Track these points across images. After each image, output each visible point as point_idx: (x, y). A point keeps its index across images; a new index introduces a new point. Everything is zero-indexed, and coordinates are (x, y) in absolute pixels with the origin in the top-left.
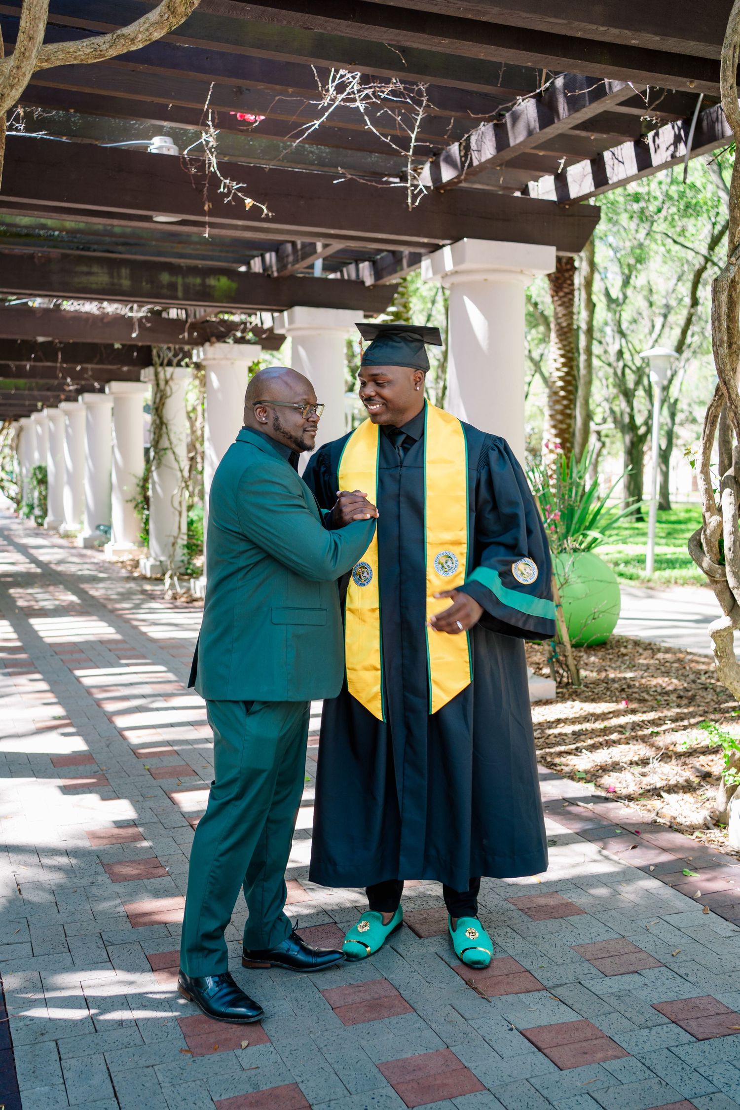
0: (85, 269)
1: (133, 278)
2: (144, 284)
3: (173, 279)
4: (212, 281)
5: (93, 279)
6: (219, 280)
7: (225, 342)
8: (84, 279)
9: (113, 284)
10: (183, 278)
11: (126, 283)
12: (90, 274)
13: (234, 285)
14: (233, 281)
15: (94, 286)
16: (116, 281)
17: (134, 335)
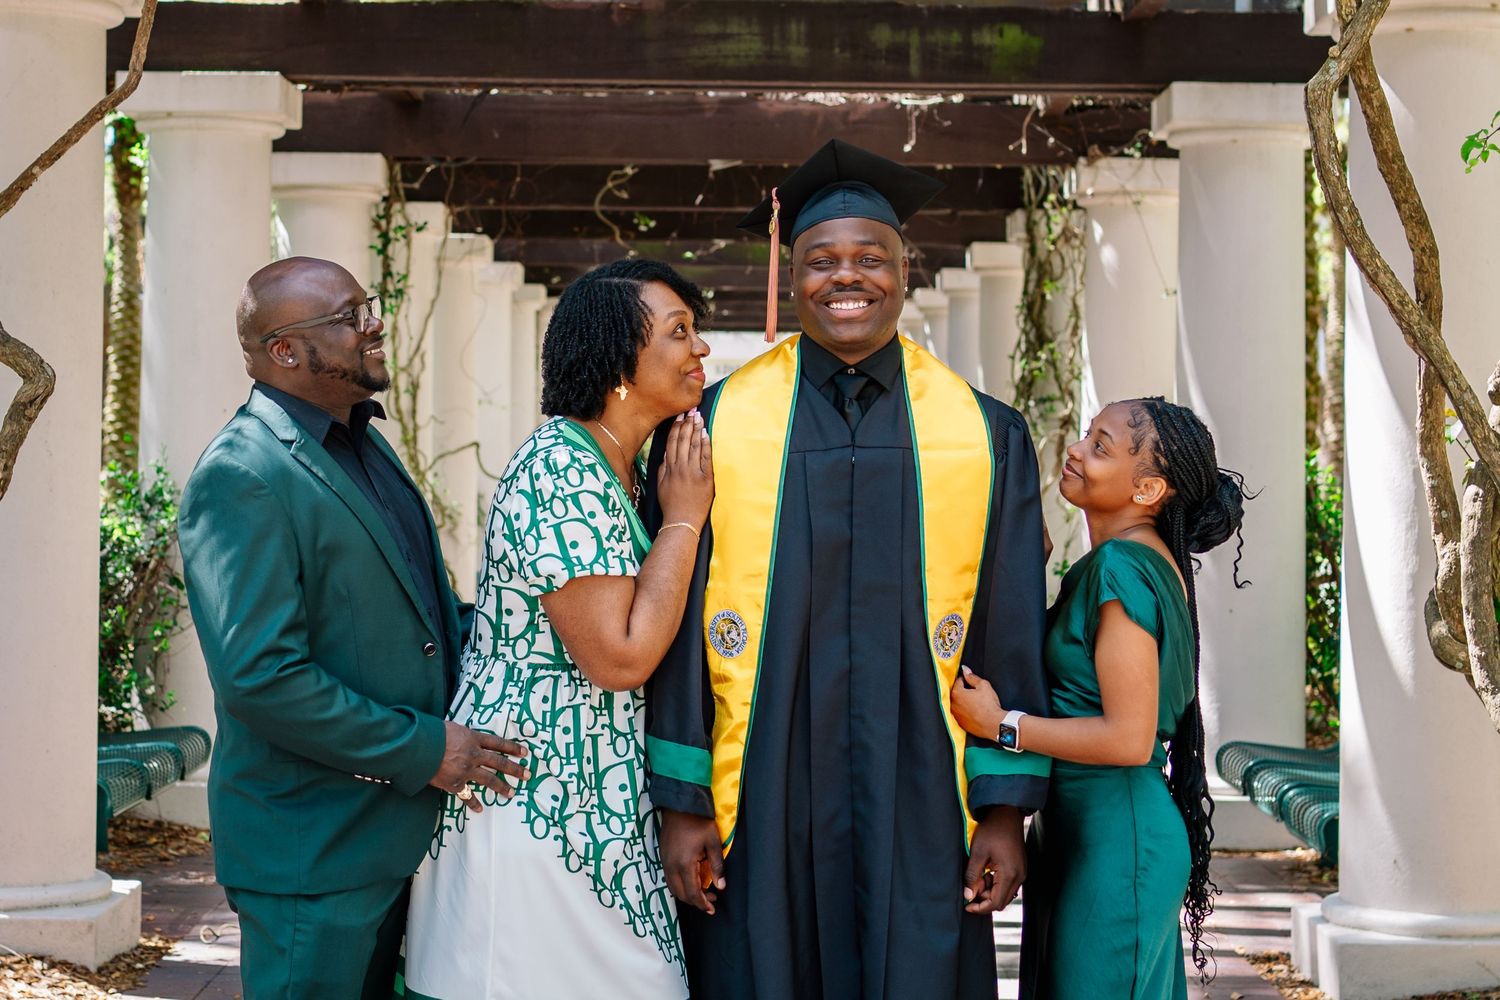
0: (713, 28)
1: (813, 40)
2: (837, 51)
3: (901, 37)
4: (986, 37)
5: (729, 47)
6: (1001, 34)
7: (1122, 155)
8: (710, 49)
9: (770, 56)
10: (922, 33)
11: (798, 51)
12: (723, 37)
13: (1036, 43)
14: (1033, 33)
15: (731, 62)
16: (777, 48)
17: (907, 148)
